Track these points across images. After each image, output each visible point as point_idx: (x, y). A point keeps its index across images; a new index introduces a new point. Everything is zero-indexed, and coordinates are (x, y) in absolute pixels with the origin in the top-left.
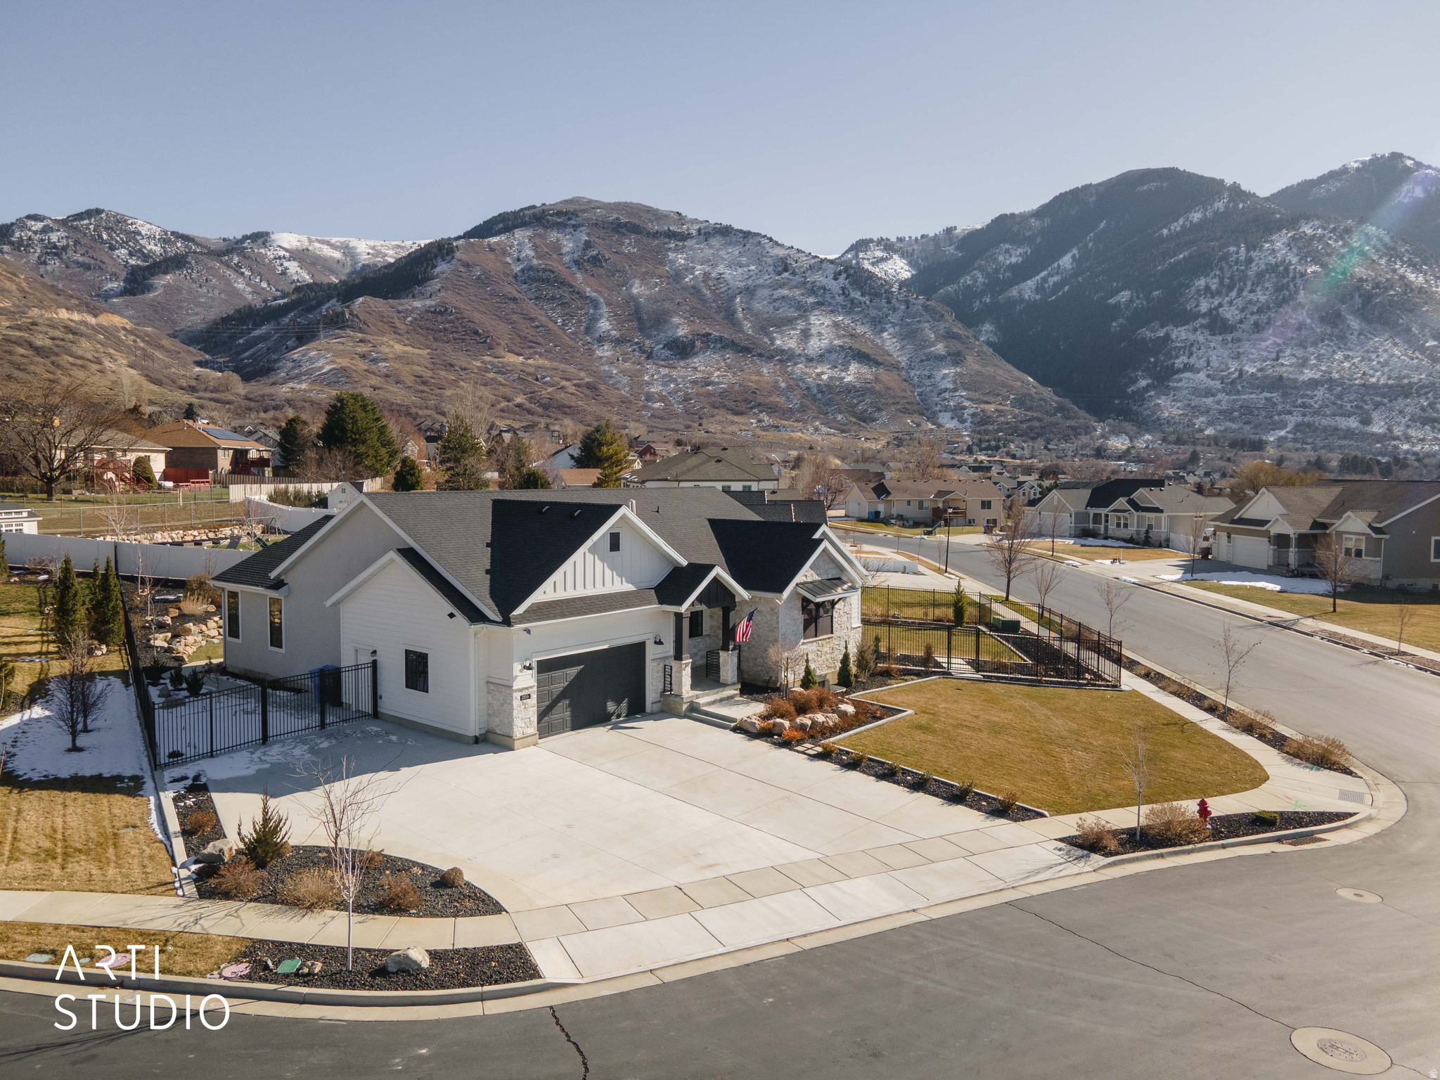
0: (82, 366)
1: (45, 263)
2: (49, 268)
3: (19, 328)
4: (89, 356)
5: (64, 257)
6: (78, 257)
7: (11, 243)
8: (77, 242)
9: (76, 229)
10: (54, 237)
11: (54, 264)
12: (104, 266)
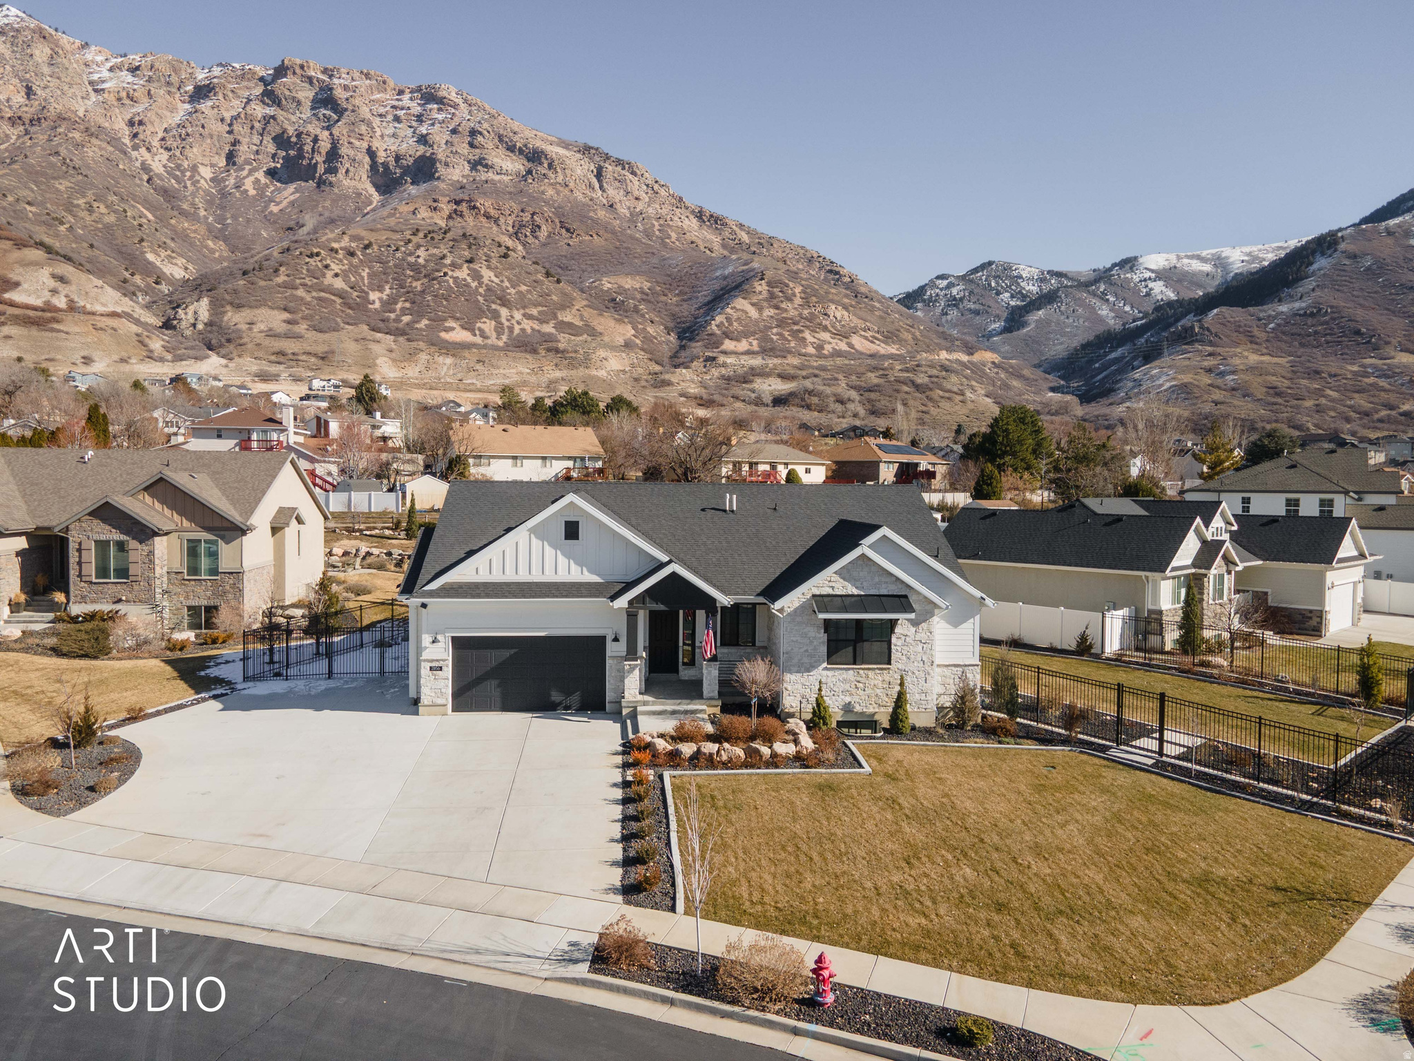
0: (949, 398)
1: (946, 314)
2: (949, 317)
3: (907, 370)
4: (955, 389)
5: (961, 306)
6: (972, 306)
7: (924, 301)
8: (971, 293)
9: (972, 281)
10: (954, 291)
11: (953, 314)
12: (990, 310)
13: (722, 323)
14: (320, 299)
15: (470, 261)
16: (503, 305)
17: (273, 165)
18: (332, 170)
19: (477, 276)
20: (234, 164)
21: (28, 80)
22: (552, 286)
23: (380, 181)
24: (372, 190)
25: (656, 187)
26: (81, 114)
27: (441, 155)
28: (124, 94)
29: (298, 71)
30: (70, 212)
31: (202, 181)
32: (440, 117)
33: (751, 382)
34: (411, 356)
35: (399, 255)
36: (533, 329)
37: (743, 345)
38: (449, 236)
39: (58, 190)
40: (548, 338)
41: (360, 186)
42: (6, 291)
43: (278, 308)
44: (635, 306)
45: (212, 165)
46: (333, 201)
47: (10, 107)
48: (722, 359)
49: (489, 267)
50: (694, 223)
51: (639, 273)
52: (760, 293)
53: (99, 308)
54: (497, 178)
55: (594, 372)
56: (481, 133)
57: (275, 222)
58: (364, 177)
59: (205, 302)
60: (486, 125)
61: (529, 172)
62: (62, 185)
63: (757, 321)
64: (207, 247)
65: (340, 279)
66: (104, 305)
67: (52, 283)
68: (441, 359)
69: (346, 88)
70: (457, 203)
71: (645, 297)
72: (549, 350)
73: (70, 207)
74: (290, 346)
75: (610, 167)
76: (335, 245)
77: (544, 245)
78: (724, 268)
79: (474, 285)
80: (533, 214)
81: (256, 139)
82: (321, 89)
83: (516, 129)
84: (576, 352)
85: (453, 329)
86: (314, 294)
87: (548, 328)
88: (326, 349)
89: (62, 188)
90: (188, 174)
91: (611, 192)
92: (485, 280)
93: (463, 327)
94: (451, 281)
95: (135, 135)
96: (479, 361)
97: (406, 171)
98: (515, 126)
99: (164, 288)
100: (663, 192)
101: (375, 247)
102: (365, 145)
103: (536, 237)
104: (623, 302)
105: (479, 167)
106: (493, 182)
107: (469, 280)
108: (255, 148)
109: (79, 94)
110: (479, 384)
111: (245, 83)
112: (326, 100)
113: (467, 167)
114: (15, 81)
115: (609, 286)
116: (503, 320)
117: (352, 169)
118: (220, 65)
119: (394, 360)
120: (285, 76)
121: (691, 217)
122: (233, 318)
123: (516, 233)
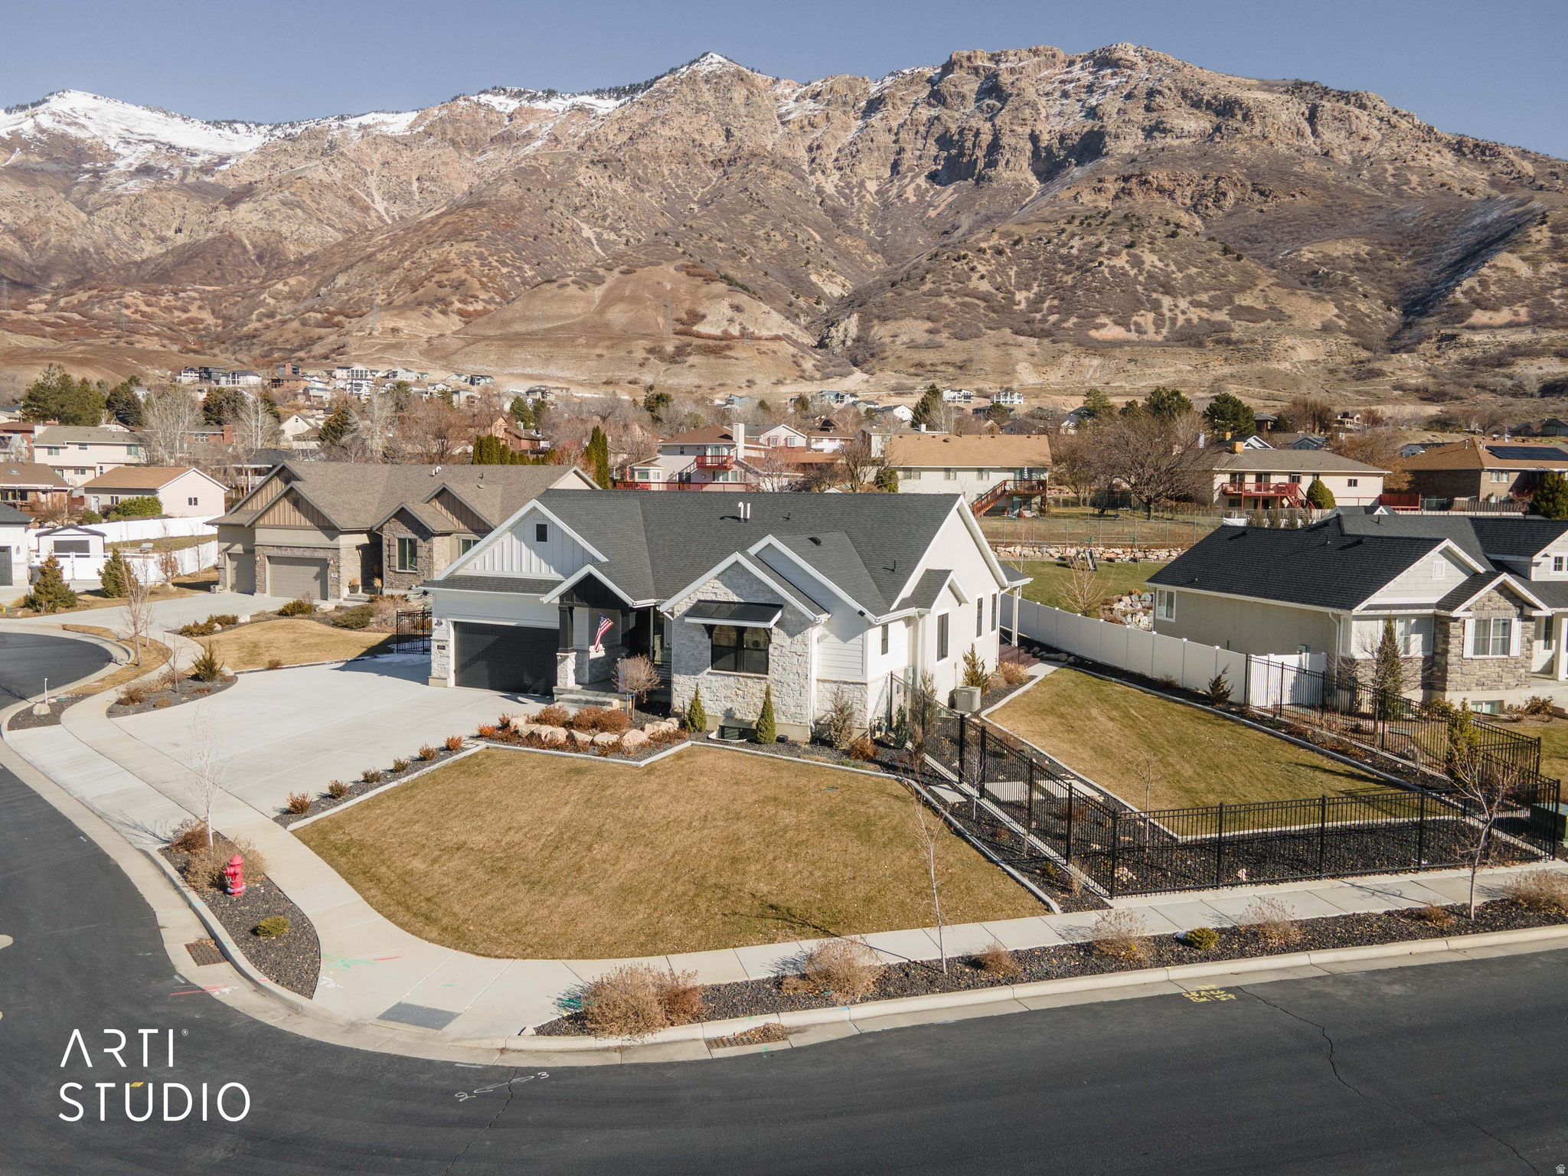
13: (1472, 288)
14: (963, 304)
15: (1131, 246)
16: (1167, 293)
17: (934, 167)
18: (992, 164)
19: (1137, 262)
20: (898, 173)
21: (728, 124)
22: (1230, 265)
23: (1042, 167)
24: (1033, 179)
25: (1394, 119)
26: (769, 148)
27: (1111, 128)
28: (806, 122)
29: (965, 64)
30: (751, 243)
31: (868, 196)
32: (1113, 83)
33: (1510, 364)
34: (1055, 358)
35: (1050, 248)
36: (1201, 318)
37: (1505, 315)
38: (1108, 220)
39: (744, 224)
40: (1220, 327)
41: (1020, 176)
42: (695, 324)
43: (922, 318)
44: (1345, 278)
45: (878, 178)
46: (991, 196)
47: (713, 151)
48: (1466, 336)
49: (1152, 251)
50: (1446, 159)
51: (1356, 235)
52: (1538, 242)
53: (765, 333)
54: (1176, 143)
55: (1275, 365)
56: (1160, 93)
57: (932, 228)
58: (1025, 165)
59: (855, 317)
60: (1167, 82)
61: (1218, 129)
62: (747, 219)
63: (1529, 281)
64: (865, 262)
65: (986, 280)
66: (769, 329)
67: (729, 313)
68: (1086, 361)
69: (1012, 71)
70: (1126, 179)
71: (1360, 265)
72: (1218, 342)
73: (752, 239)
74: (929, 357)
75: (1328, 105)
76: (983, 245)
77: (1229, 215)
78: (1486, 214)
79: (1132, 273)
80: (1217, 181)
81: (920, 144)
82: (987, 78)
83: (1205, 79)
84: (1253, 341)
85: (1104, 325)
86: (959, 300)
87: (1221, 316)
88: (965, 356)
89: (747, 221)
90: (856, 190)
91: (1327, 135)
92: (1147, 266)
93: (1116, 323)
94: (1106, 271)
95: (813, 161)
96: (1130, 360)
97: (1071, 151)
98: (1204, 75)
99: (823, 307)
100: (1404, 125)
101: (1026, 242)
102: (1028, 130)
103: (1220, 208)
104: (1328, 274)
105: (1156, 134)
106: (1171, 149)
107: (1127, 267)
108: (918, 153)
109: (769, 129)
110: (1128, 387)
111: (913, 88)
112: (992, 89)
113: (1140, 133)
114: (717, 126)
115: (1311, 256)
116: (1165, 311)
117: (1012, 159)
118: (892, 74)
119: (1035, 365)
120: (952, 72)
121: (1445, 151)
122: (880, 332)
123: (1195, 206)
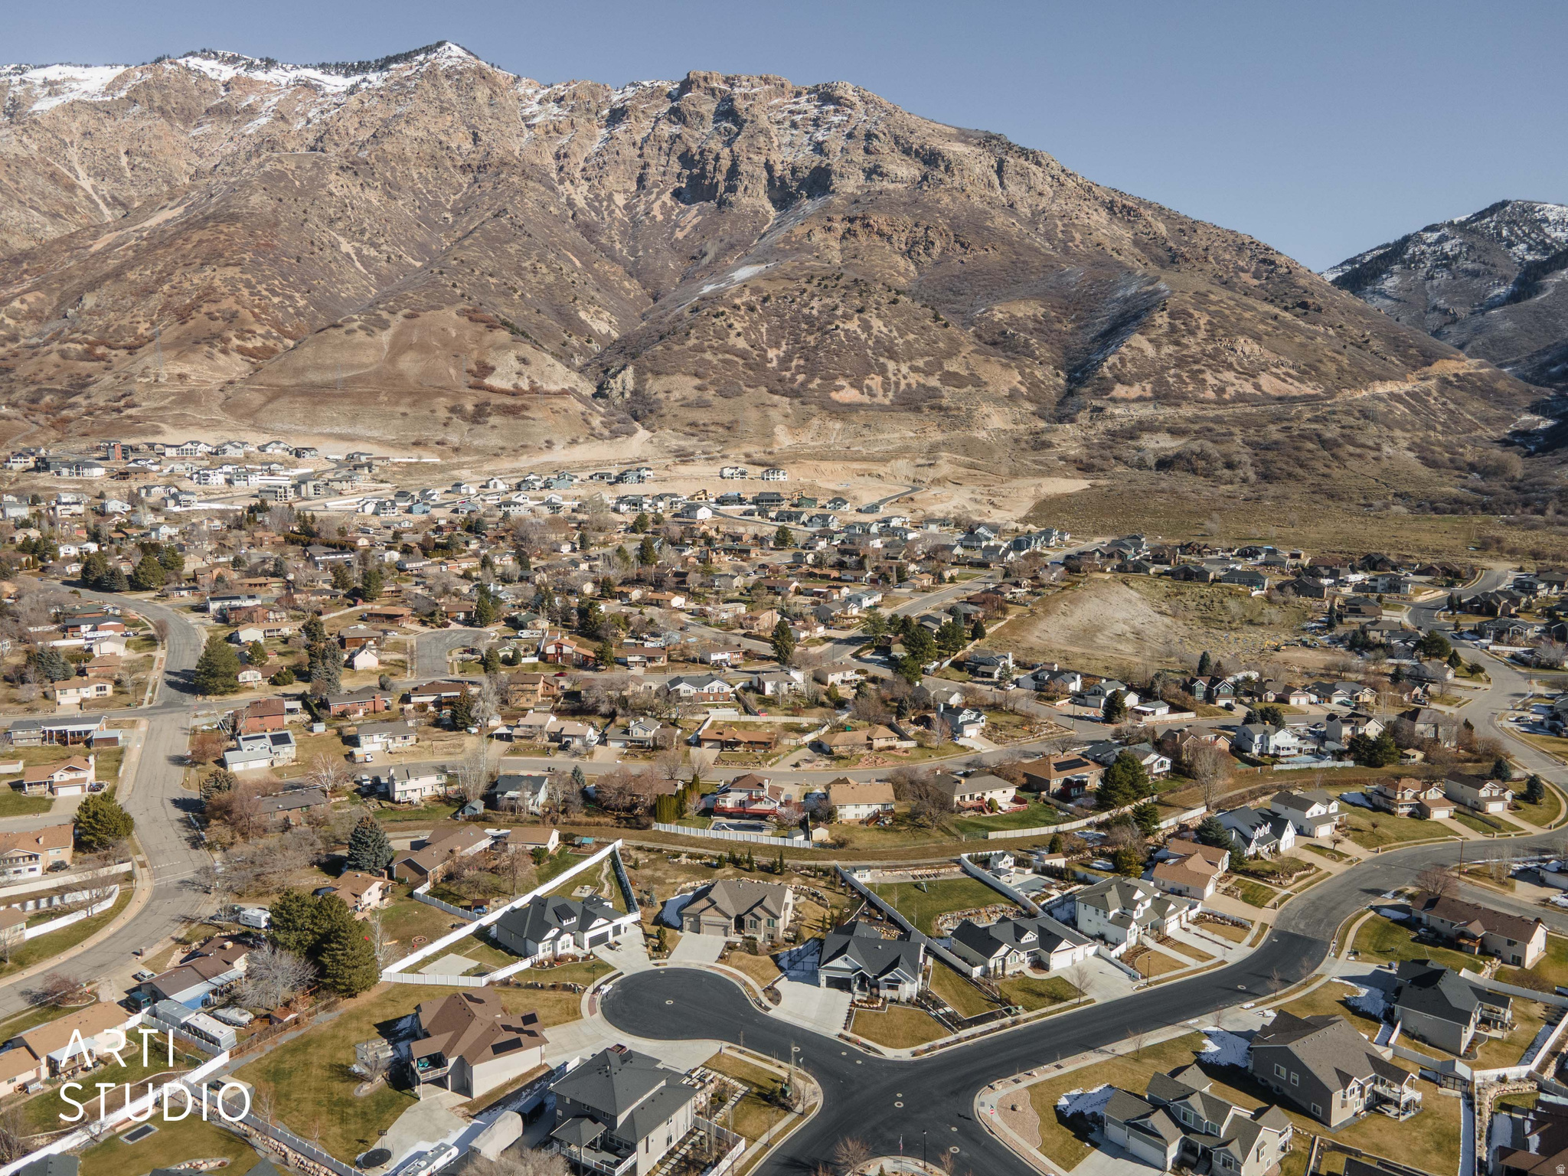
1: (1432, 278)
2: (1435, 282)
4: (1371, 443)
5: (1454, 267)
6: (1470, 266)
7: (1403, 262)
8: (1471, 248)
9: (1474, 231)
10: (1447, 247)
11: (1442, 277)
12: (1493, 270)
13: (1114, 364)
14: (724, 361)
15: (860, 311)
16: (890, 358)
17: (678, 185)
18: (731, 189)
19: (866, 327)
20: (644, 187)
21: (474, 126)
22: (939, 332)
23: (777, 196)
24: (769, 206)
25: (1062, 178)
26: (517, 154)
27: (836, 167)
28: (551, 127)
29: (702, 84)
30: (519, 275)
31: (617, 211)
32: (836, 119)
33: (1138, 438)
34: (803, 421)
35: (794, 306)
36: (918, 383)
37: (1135, 391)
38: (841, 282)
39: (510, 254)
40: (933, 393)
41: (757, 203)
42: (485, 376)
43: (690, 374)
44: (1026, 340)
45: (625, 191)
46: (733, 223)
47: (461, 155)
48: (1111, 409)
49: (879, 316)
50: (1101, 217)
51: (1035, 296)
52: (1160, 326)
53: (553, 388)
54: (891, 186)
55: (975, 434)
56: (876, 137)
57: (680, 250)
58: (762, 192)
59: (630, 370)
60: (882, 126)
61: (925, 178)
62: (513, 248)
63: (1153, 361)
64: (623, 288)
65: (742, 338)
66: (556, 383)
67: (517, 366)
68: (830, 424)
69: (746, 97)
70: (851, 220)
71: (1038, 326)
72: (932, 408)
73: (519, 271)
74: (702, 416)
75: (1012, 161)
76: (737, 301)
77: (937, 263)
78: (1127, 287)
79: (863, 337)
80: (927, 229)
81: (663, 160)
82: (723, 100)
83: (913, 126)
84: (959, 409)
85: (842, 388)
86: (720, 356)
87: (934, 382)
88: (732, 418)
89: (512, 251)
90: (605, 204)
91: (1012, 188)
92: (875, 331)
93: (852, 385)
94: (842, 334)
95: (561, 169)
96: (865, 426)
97: (803, 184)
98: (912, 121)
99: (595, 347)
100: (1070, 184)
101: (773, 299)
102: (763, 159)
103: (929, 255)
104: (1013, 335)
105: (874, 176)
106: (888, 192)
107: (859, 331)
108: (662, 169)
109: (515, 132)
110: (865, 452)
111: (654, 102)
112: (727, 112)
113: (862, 176)
114: (464, 128)
115: (1000, 316)
116: (890, 375)
117: (750, 186)
118: (632, 84)
119: (789, 427)
120: (690, 90)
121: (1101, 210)
122: (655, 386)
123: (909, 252)
